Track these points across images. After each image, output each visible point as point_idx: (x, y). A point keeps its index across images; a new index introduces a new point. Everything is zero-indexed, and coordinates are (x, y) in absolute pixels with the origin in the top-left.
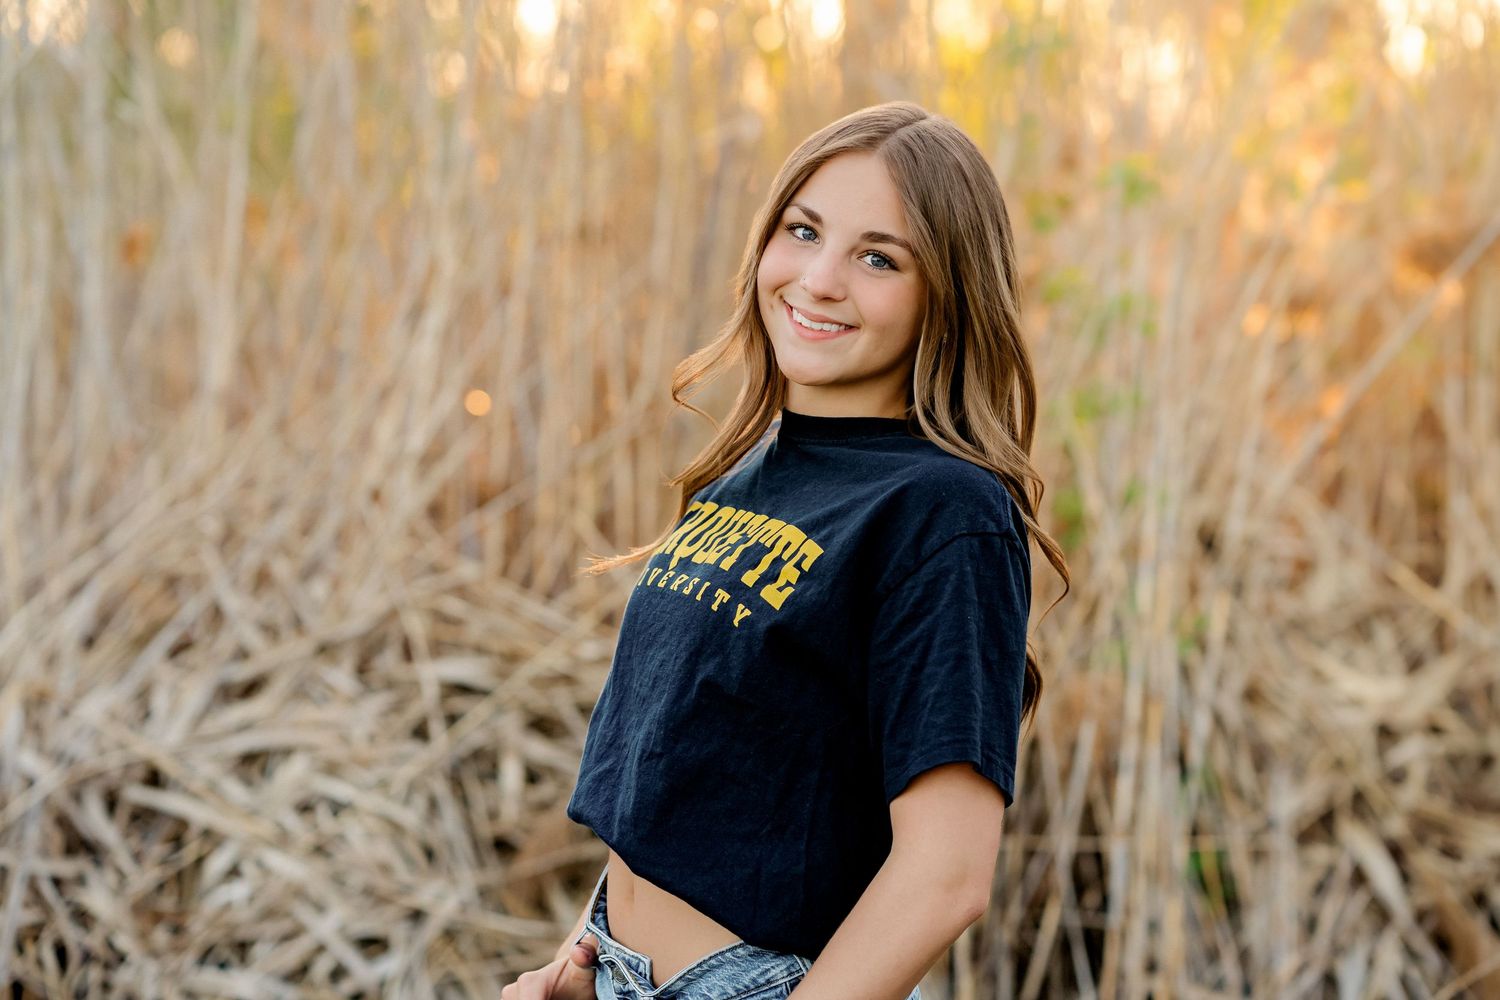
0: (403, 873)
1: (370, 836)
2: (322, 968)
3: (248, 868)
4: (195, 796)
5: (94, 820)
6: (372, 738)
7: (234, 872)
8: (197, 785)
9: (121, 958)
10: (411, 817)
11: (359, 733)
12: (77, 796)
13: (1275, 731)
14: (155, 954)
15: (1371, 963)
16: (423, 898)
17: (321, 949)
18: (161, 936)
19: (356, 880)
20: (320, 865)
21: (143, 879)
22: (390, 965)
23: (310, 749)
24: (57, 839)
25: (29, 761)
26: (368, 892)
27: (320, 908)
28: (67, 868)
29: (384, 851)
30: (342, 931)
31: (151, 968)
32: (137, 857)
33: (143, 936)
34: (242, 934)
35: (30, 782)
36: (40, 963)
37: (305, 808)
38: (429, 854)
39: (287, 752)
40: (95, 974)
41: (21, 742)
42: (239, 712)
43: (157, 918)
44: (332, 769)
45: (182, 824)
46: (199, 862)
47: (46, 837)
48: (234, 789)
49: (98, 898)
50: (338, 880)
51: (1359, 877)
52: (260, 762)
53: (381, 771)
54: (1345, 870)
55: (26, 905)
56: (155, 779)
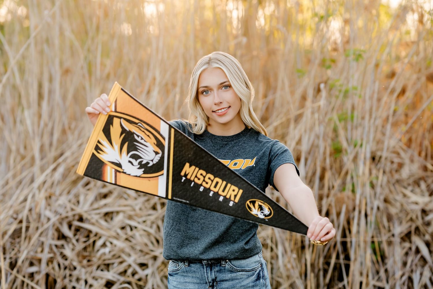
0: (151, 247)
1: (141, 235)
2: (130, 271)
3: (108, 244)
4: (93, 224)
5: (65, 230)
6: (140, 209)
7: (104, 245)
8: (93, 221)
9: (75, 268)
10: (152, 231)
11: (137, 208)
12: (61, 223)
13: (393, 211)
14: (83, 267)
15: (421, 274)
16: (156, 253)
17: (130, 266)
18: (85, 262)
19: (138, 248)
20: (128, 243)
21: (80, 246)
22: (148, 271)
23: (124, 212)
24: (56, 234)
25: (48, 213)
26: (141, 251)
27: (129, 255)
28: (59, 243)
29: (146, 240)
30: (135, 261)
31: (83, 270)
32: (77, 240)
33: (80, 262)
34: (107, 262)
35: (49, 219)
36: (53, 268)
37: (123, 228)
38: (158, 241)
39: (118, 213)
40: (68, 272)
41: (46, 208)
42: (104, 202)
43: (84, 257)
44: (130, 218)
45: (90, 232)
46: (94, 242)
47: (53, 234)
48: (103, 223)
49: (68, 252)
50: (133, 248)
51: (418, 251)
52: (110, 215)
53: (144, 219)
54: (414, 248)
55: (49, 253)
56: (81, 219)
